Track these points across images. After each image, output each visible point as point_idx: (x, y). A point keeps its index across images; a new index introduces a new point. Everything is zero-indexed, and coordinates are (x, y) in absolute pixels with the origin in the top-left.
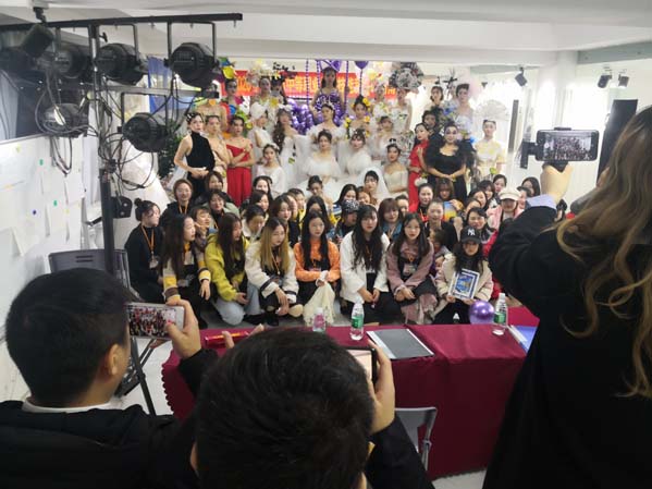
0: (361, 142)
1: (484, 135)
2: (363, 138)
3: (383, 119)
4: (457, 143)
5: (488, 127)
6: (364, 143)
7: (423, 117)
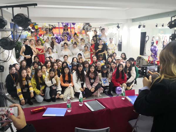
0: (76, 46)
1: (110, 42)
2: (76, 44)
3: (82, 39)
4: (103, 45)
5: (111, 40)
6: (77, 46)
7: (93, 38)
